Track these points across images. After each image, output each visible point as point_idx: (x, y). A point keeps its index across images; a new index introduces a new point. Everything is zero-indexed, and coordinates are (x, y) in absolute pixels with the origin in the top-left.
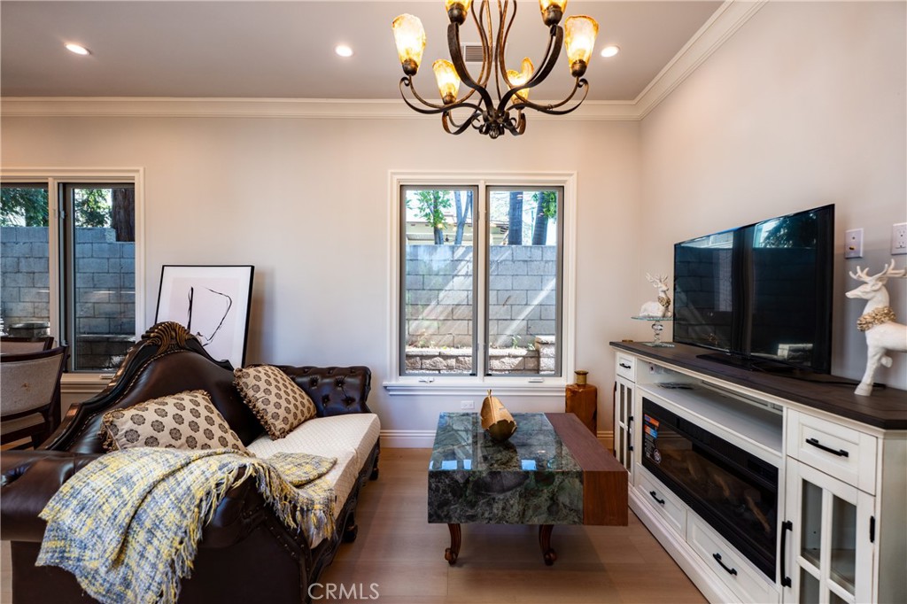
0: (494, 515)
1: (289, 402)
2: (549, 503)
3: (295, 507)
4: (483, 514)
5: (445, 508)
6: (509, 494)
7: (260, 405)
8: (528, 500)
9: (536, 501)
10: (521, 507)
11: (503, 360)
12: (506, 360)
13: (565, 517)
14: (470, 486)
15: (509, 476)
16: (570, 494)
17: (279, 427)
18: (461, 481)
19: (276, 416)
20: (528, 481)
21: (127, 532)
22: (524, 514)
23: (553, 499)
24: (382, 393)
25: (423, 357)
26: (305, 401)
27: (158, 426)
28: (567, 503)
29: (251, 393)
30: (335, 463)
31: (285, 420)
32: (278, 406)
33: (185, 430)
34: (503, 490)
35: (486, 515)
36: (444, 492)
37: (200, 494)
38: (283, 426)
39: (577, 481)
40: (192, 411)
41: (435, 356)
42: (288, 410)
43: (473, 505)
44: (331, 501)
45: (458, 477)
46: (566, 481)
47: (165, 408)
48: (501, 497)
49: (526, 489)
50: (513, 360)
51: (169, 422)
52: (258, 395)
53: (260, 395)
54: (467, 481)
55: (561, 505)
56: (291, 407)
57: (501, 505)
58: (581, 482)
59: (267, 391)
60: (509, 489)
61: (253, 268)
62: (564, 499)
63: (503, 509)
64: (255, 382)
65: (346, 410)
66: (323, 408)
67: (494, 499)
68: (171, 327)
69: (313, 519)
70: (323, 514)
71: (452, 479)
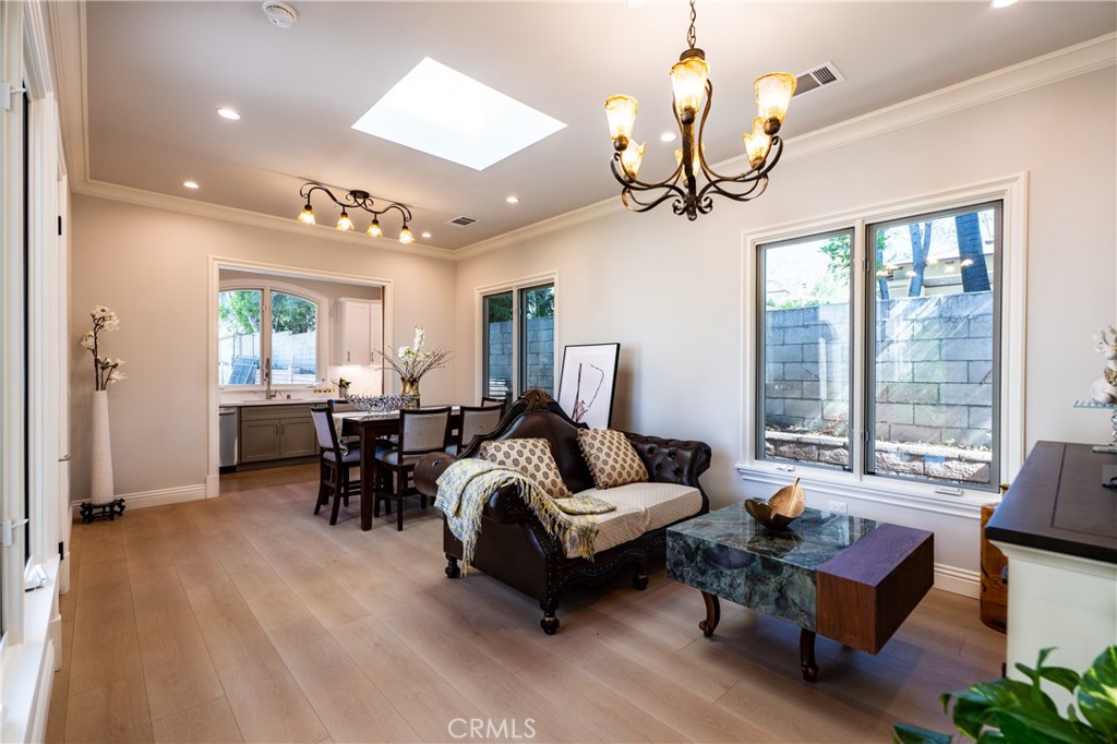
0: (722, 589)
1: (617, 462)
2: (777, 595)
3: (554, 521)
4: (712, 585)
5: (680, 568)
6: (736, 571)
7: (592, 460)
8: (755, 585)
9: (762, 588)
10: (747, 590)
11: (949, 464)
12: (954, 464)
13: (795, 617)
14: (700, 552)
15: (736, 553)
16: (800, 592)
17: (603, 480)
18: (693, 546)
19: (602, 471)
20: (754, 564)
21: (461, 498)
22: (750, 597)
23: (781, 591)
24: (735, 475)
25: (820, 446)
26: (635, 465)
27: (507, 455)
28: (797, 601)
29: (587, 449)
30: (613, 510)
31: (609, 475)
32: (605, 463)
33: (523, 462)
34: (730, 567)
35: (715, 586)
36: (679, 552)
37: (486, 486)
38: (607, 479)
39: (809, 581)
40: (539, 457)
41: (839, 447)
42: (613, 468)
43: (703, 573)
44: (591, 531)
45: (690, 541)
46: (796, 576)
47: (515, 445)
48: (729, 572)
49: (752, 572)
50: (967, 466)
51: (514, 454)
52: (592, 452)
53: (594, 451)
54: (698, 548)
55: (790, 601)
56: (618, 466)
57: (728, 581)
58: (814, 582)
59: (599, 450)
60: (736, 567)
61: (619, 345)
62: (793, 595)
63: (731, 585)
64: (591, 441)
65: (674, 479)
66: (654, 474)
67: (722, 573)
68: (536, 393)
69: (568, 536)
70: (577, 536)
71: (685, 542)
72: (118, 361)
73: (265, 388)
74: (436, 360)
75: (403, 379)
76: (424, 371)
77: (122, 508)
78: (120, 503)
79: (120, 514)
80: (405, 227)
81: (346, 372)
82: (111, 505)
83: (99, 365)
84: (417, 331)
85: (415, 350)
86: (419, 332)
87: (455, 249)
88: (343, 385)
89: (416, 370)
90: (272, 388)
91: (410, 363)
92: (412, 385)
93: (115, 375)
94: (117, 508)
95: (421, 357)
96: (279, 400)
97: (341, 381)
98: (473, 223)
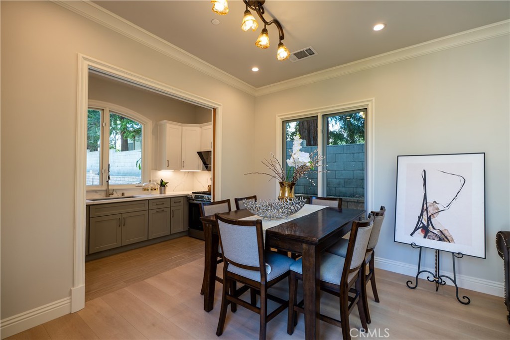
61: (484, 154)
73: (104, 188)
80: (281, 43)
81: (165, 174)
87: (257, 87)
88: (163, 184)
90: (110, 188)
96: (116, 198)
97: (162, 181)
98: (310, 56)
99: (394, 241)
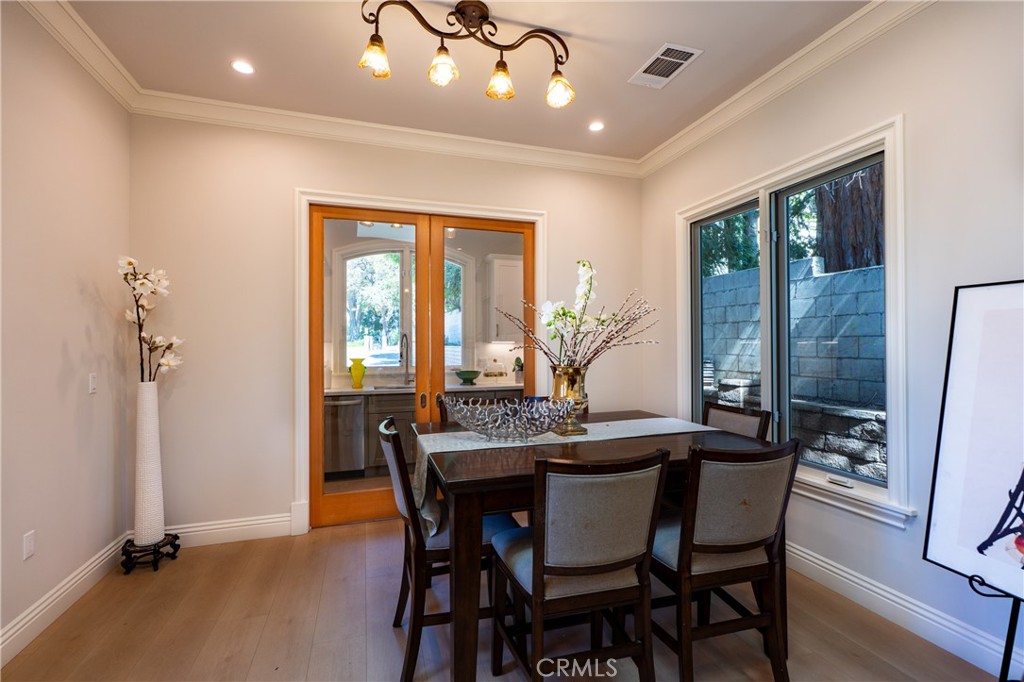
72: (175, 340)
74: (622, 329)
75: (554, 369)
76: (596, 352)
77: (176, 547)
78: (172, 540)
79: (173, 556)
80: (557, 72)
82: (163, 543)
83: (145, 347)
84: (582, 270)
85: (577, 310)
86: (584, 273)
89: (581, 350)
91: (568, 338)
92: (572, 382)
93: (169, 361)
94: (168, 549)
95: (590, 324)
98: (686, 63)
99: (925, 557)
